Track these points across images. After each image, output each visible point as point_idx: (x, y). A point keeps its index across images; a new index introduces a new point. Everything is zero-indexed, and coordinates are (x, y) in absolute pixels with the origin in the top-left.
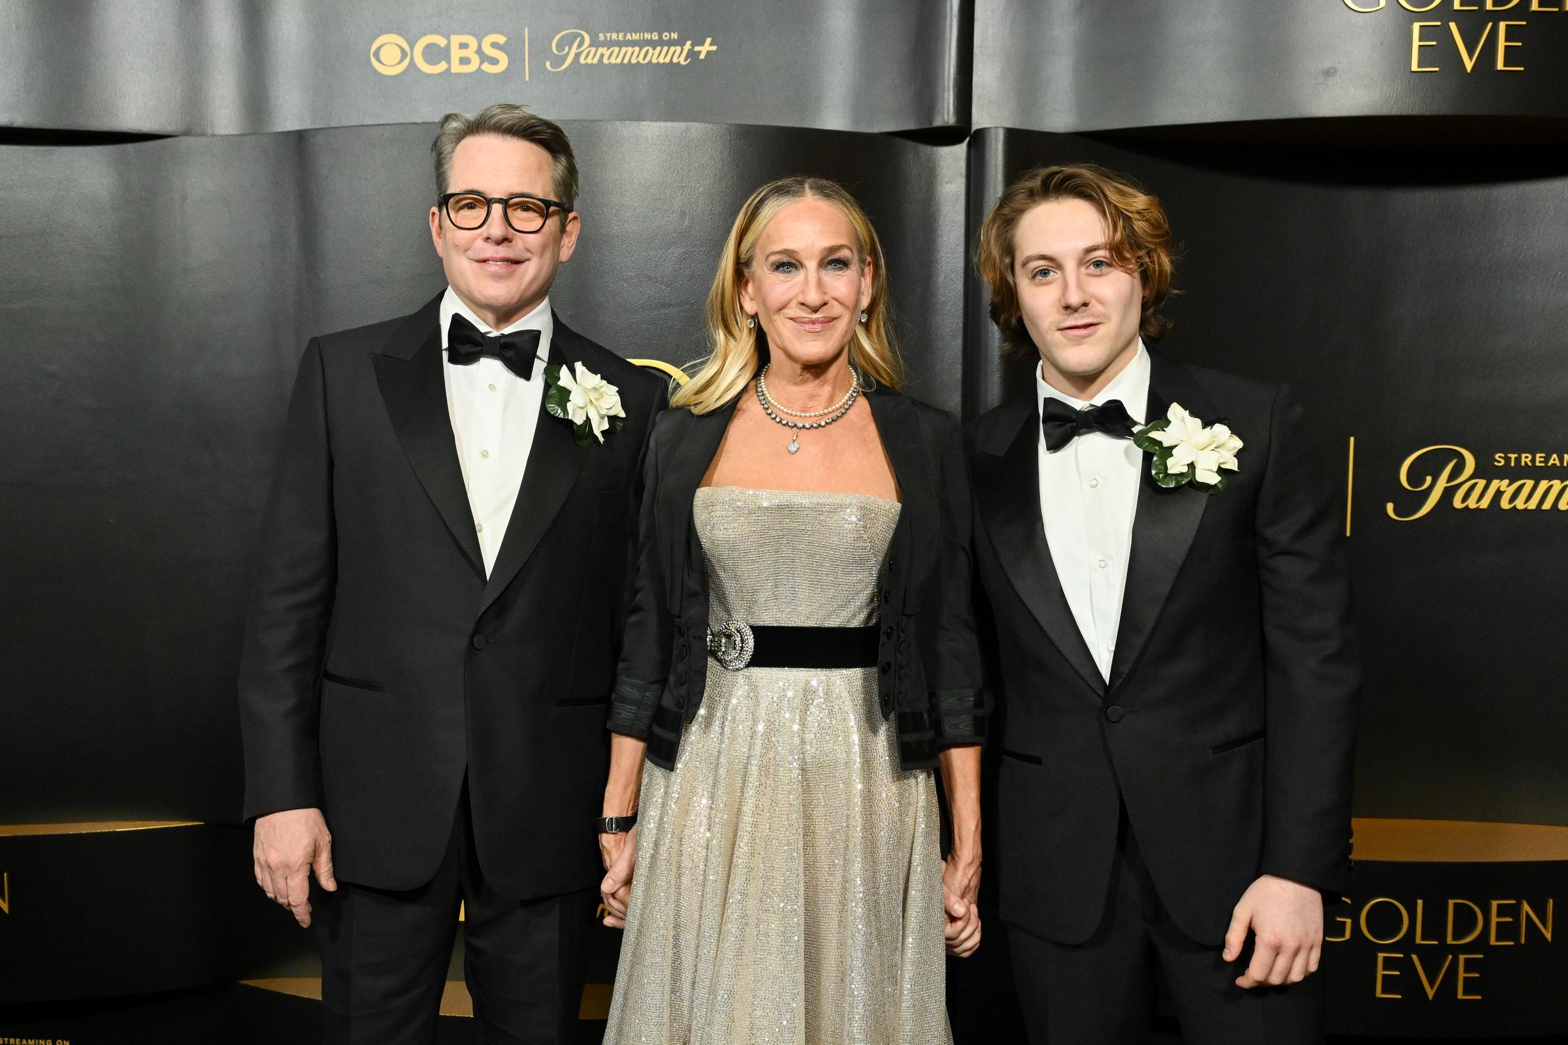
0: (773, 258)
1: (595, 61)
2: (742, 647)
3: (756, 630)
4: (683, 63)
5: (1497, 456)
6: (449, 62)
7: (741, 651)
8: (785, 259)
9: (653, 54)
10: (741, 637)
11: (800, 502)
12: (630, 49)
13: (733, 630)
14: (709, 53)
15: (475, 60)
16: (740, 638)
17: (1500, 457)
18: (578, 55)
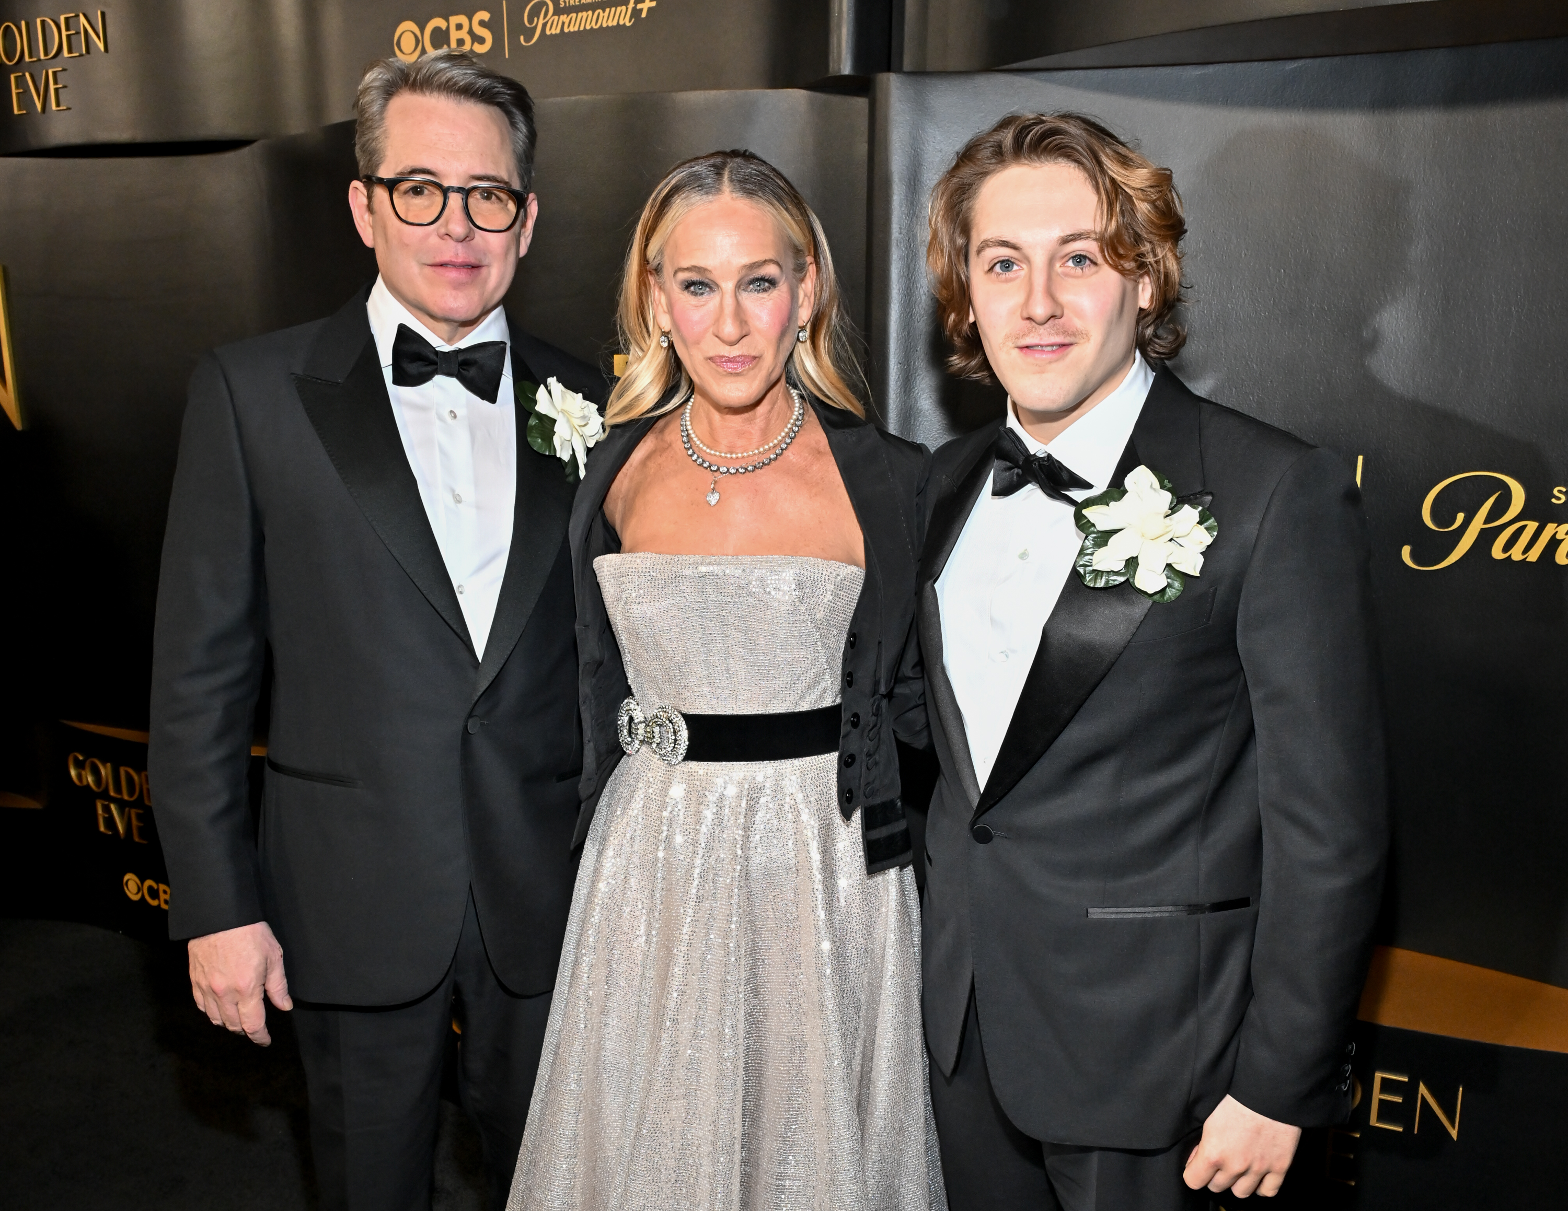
0: (682, 276)
1: (558, 31)
2: (676, 740)
4: (628, 24)
5: (1555, 492)
6: (449, 46)
7: (675, 745)
8: (694, 277)
9: (603, 17)
10: (674, 728)
12: (585, 14)
13: (665, 718)
14: (650, 9)
15: (468, 40)
16: (672, 730)
17: (1560, 491)
18: (545, 25)
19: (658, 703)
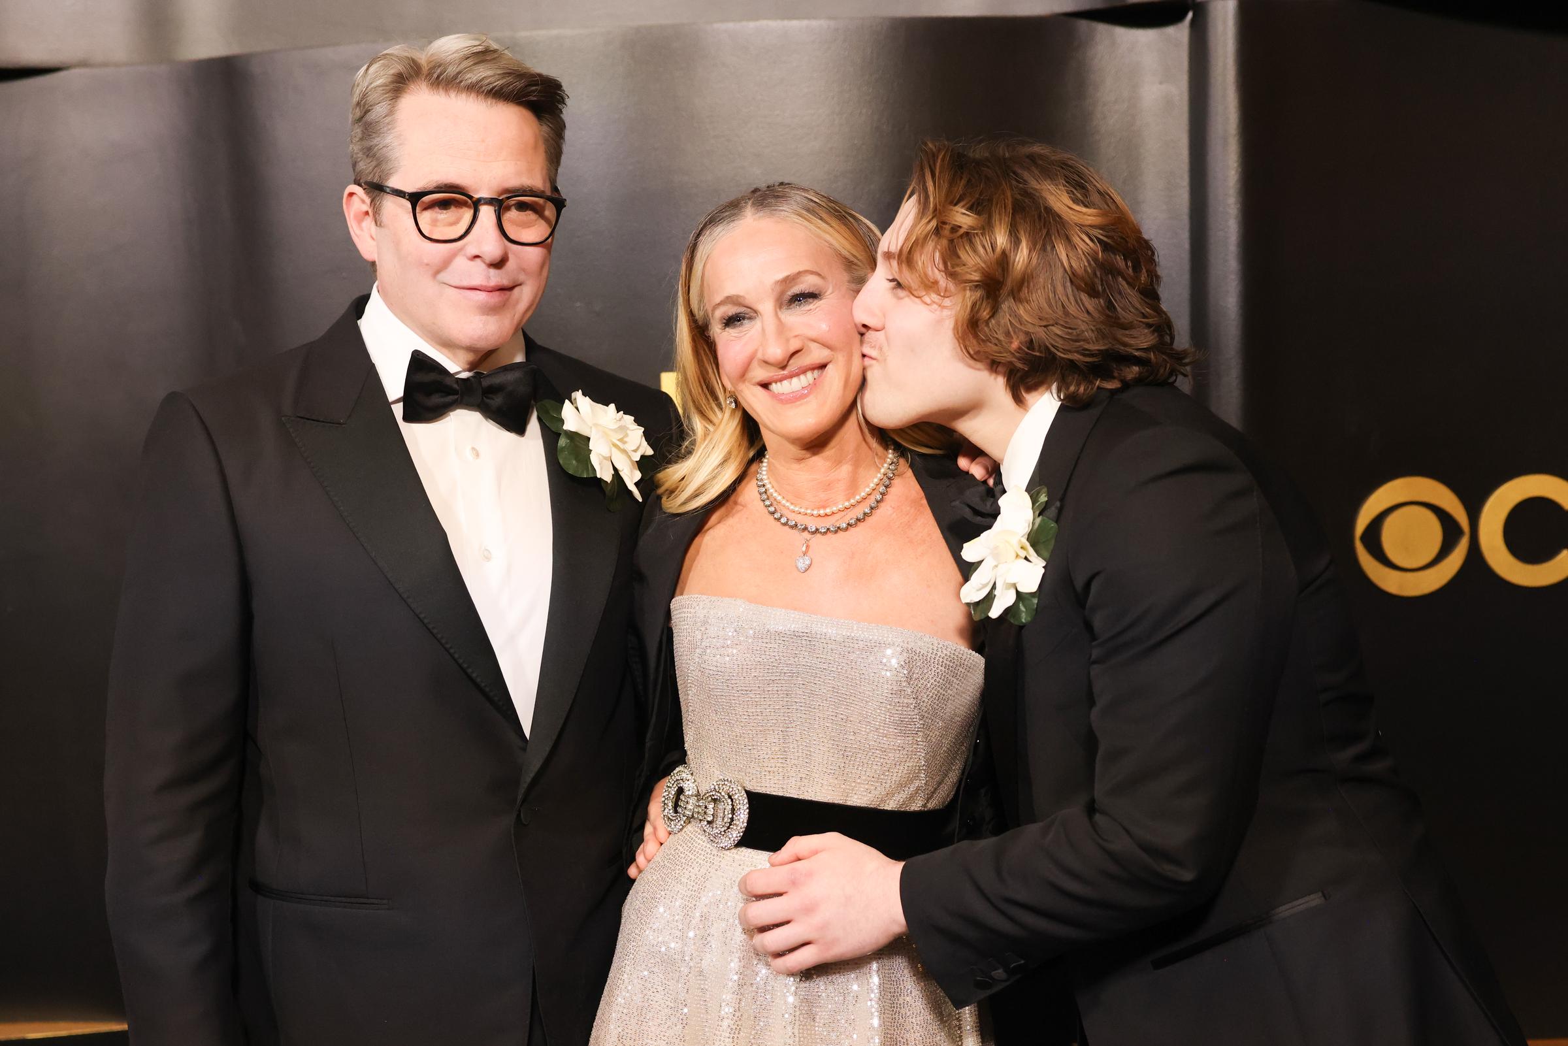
2: (732, 819)
3: (752, 797)
7: (731, 825)
10: (733, 805)
11: (825, 631)
13: (723, 794)
16: (731, 807)
19: (717, 775)
